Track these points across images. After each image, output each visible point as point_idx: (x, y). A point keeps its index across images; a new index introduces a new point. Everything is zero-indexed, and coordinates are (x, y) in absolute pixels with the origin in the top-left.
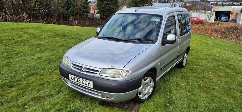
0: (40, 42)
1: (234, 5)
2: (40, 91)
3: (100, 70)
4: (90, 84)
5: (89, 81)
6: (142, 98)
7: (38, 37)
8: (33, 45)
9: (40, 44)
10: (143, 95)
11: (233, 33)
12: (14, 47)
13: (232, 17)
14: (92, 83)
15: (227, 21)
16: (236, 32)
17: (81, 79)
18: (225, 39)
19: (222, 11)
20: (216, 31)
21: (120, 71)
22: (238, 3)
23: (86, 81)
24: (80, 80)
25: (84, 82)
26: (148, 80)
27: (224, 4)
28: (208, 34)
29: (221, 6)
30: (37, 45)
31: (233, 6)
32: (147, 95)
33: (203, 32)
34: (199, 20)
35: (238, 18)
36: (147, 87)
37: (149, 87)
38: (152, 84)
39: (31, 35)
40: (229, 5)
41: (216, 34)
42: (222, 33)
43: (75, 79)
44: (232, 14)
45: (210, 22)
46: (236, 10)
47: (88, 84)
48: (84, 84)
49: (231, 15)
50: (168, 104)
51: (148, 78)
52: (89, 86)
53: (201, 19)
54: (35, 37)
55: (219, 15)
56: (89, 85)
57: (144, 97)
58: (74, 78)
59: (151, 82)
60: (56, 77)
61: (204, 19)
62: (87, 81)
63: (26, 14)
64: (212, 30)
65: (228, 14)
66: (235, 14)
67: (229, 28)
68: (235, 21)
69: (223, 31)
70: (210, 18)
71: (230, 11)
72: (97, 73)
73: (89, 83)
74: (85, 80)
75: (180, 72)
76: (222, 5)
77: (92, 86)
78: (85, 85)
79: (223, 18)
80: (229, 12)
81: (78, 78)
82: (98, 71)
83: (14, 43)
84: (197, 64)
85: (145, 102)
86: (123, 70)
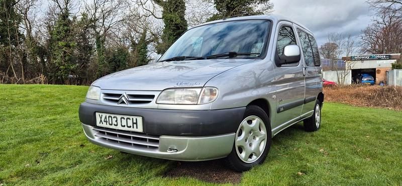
0: (58, 102)
1: (379, 59)
2: (39, 163)
3: (156, 94)
4: (136, 123)
5: (135, 118)
6: (246, 161)
7: (57, 96)
8: (44, 106)
9: (56, 105)
10: (246, 154)
11: (388, 97)
12: (9, 108)
13: (379, 77)
14: (140, 120)
15: (372, 84)
16: (391, 95)
17: (119, 117)
18: (376, 107)
19: (362, 68)
20: (357, 96)
21: (198, 91)
22: (386, 56)
23: (129, 119)
24: (116, 121)
25: (124, 122)
26: (254, 122)
27: (364, 57)
28: (346, 102)
29: (359, 61)
30: (51, 106)
31: (377, 61)
32: (256, 155)
33: (337, 99)
34: (326, 83)
35: (389, 79)
36: (254, 138)
37: (257, 139)
38: (263, 132)
39: (44, 94)
40: (371, 58)
41: (358, 100)
42: (368, 99)
43: (108, 120)
44: (379, 73)
45: (345, 83)
46: (384, 66)
47: (133, 123)
48: (124, 126)
49: (377, 75)
50: (300, 173)
51: (254, 119)
52: (135, 130)
53: (330, 81)
54: (52, 96)
55: (357, 74)
56: (135, 125)
57: (250, 160)
58: (106, 118)
59: (261, 129)
60: (75, 143)
61: (335, 80)
62: (131, 117)
63: (45, 76)
64: (351, 95)
65: (372, 73)
66: (383, 72)
67: (379, 91)
68: (385, 82)
69: (370, 96)
70: (344, 77)
71: (375, 69)
72: (150, 102)
73: (135, 121)
74: (126, 117)
75: (312, 136)
76: (361, 60)
77: (140, 129)
78: (126, 129)
79: (366, 80)
80: (373, 71)
81: (113, 116)
82: (153, 97)
83: (11, 104)
84: (340, 127)
85: (252, 170)
86: (204, 88)
